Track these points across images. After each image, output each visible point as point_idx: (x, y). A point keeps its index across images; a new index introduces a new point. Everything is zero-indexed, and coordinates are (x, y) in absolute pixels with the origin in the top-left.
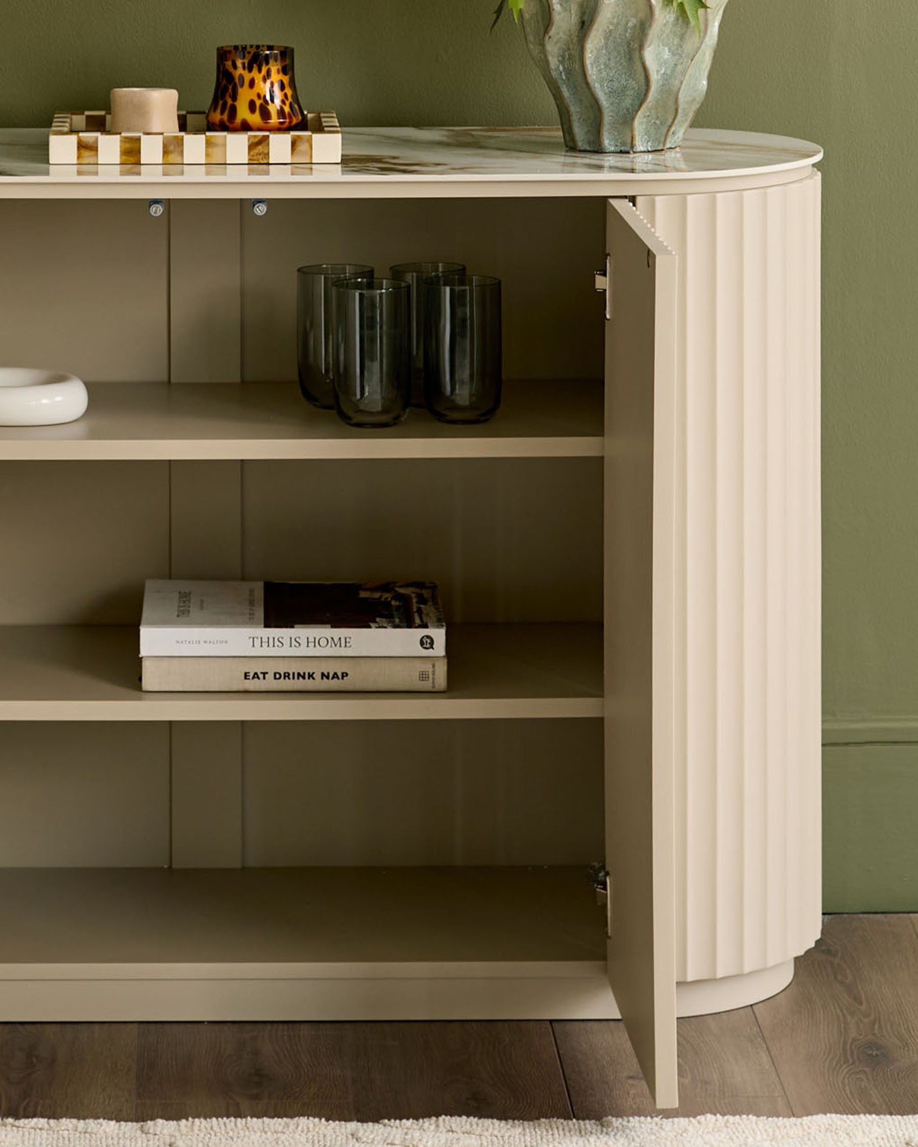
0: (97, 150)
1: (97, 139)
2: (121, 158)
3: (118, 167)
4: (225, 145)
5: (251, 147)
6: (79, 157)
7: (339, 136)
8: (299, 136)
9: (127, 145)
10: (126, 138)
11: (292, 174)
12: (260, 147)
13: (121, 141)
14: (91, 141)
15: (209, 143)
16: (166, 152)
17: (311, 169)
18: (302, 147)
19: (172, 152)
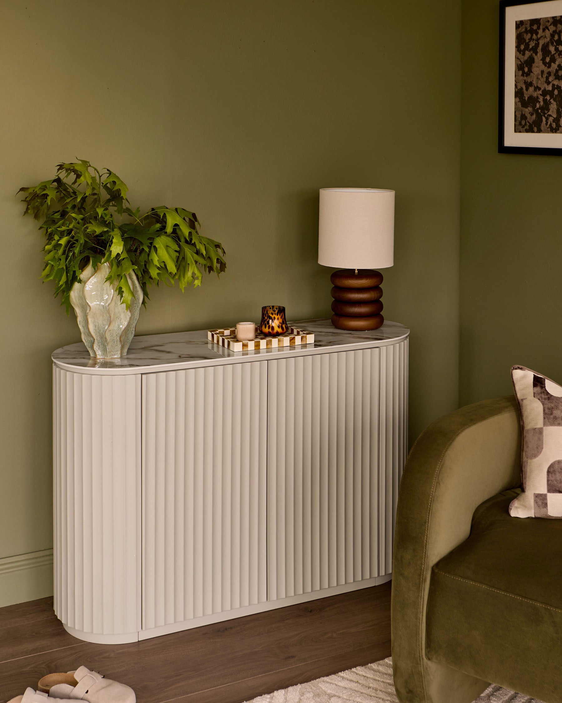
0: (248, 346)
1: (248, 343)
2: (255, 348)
3: (254, 351)
4: (283, 341)
5: (290, 340)
6: (243, 349)
7: (314, 335)
8: (303, 336)
9: (256, 344)
10: (256, 341)
11: (301, 349)
12: (293, 340)
13: (255, 343)
14: (246, 343)
15: (279, 341)
16: (267, 345)
17: (306, 346)
18: (304, 339)
19: (269, 344)
